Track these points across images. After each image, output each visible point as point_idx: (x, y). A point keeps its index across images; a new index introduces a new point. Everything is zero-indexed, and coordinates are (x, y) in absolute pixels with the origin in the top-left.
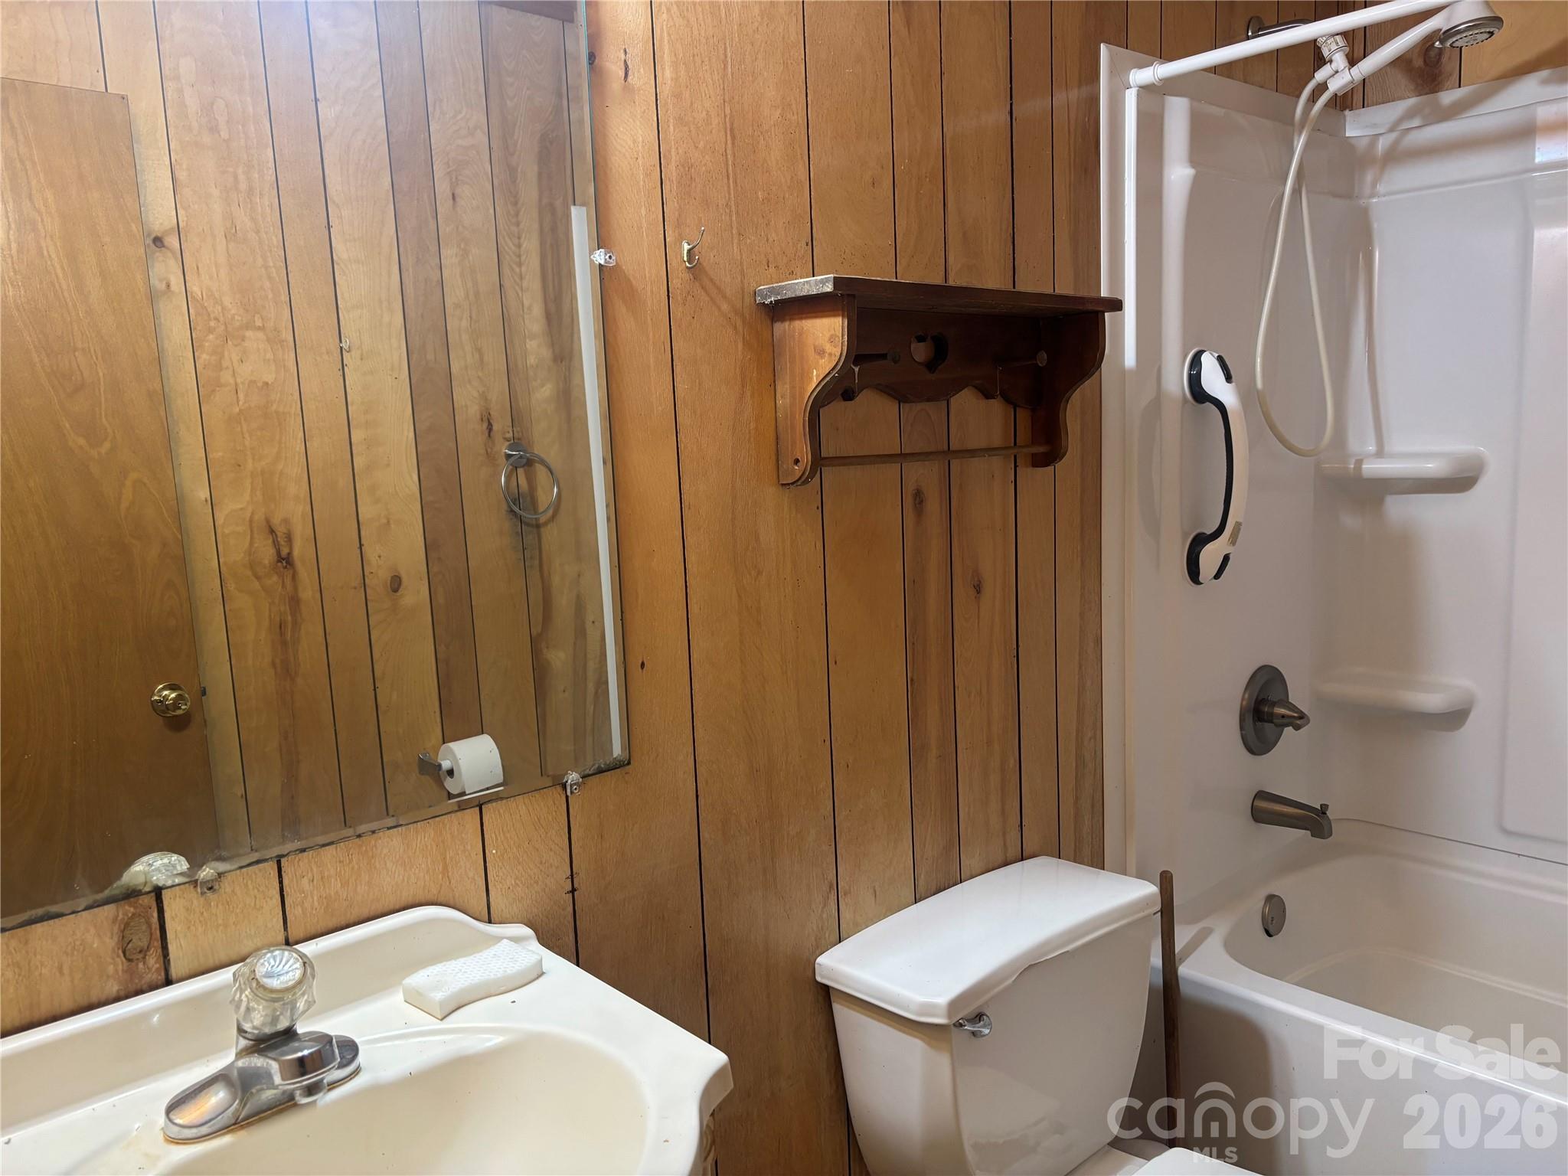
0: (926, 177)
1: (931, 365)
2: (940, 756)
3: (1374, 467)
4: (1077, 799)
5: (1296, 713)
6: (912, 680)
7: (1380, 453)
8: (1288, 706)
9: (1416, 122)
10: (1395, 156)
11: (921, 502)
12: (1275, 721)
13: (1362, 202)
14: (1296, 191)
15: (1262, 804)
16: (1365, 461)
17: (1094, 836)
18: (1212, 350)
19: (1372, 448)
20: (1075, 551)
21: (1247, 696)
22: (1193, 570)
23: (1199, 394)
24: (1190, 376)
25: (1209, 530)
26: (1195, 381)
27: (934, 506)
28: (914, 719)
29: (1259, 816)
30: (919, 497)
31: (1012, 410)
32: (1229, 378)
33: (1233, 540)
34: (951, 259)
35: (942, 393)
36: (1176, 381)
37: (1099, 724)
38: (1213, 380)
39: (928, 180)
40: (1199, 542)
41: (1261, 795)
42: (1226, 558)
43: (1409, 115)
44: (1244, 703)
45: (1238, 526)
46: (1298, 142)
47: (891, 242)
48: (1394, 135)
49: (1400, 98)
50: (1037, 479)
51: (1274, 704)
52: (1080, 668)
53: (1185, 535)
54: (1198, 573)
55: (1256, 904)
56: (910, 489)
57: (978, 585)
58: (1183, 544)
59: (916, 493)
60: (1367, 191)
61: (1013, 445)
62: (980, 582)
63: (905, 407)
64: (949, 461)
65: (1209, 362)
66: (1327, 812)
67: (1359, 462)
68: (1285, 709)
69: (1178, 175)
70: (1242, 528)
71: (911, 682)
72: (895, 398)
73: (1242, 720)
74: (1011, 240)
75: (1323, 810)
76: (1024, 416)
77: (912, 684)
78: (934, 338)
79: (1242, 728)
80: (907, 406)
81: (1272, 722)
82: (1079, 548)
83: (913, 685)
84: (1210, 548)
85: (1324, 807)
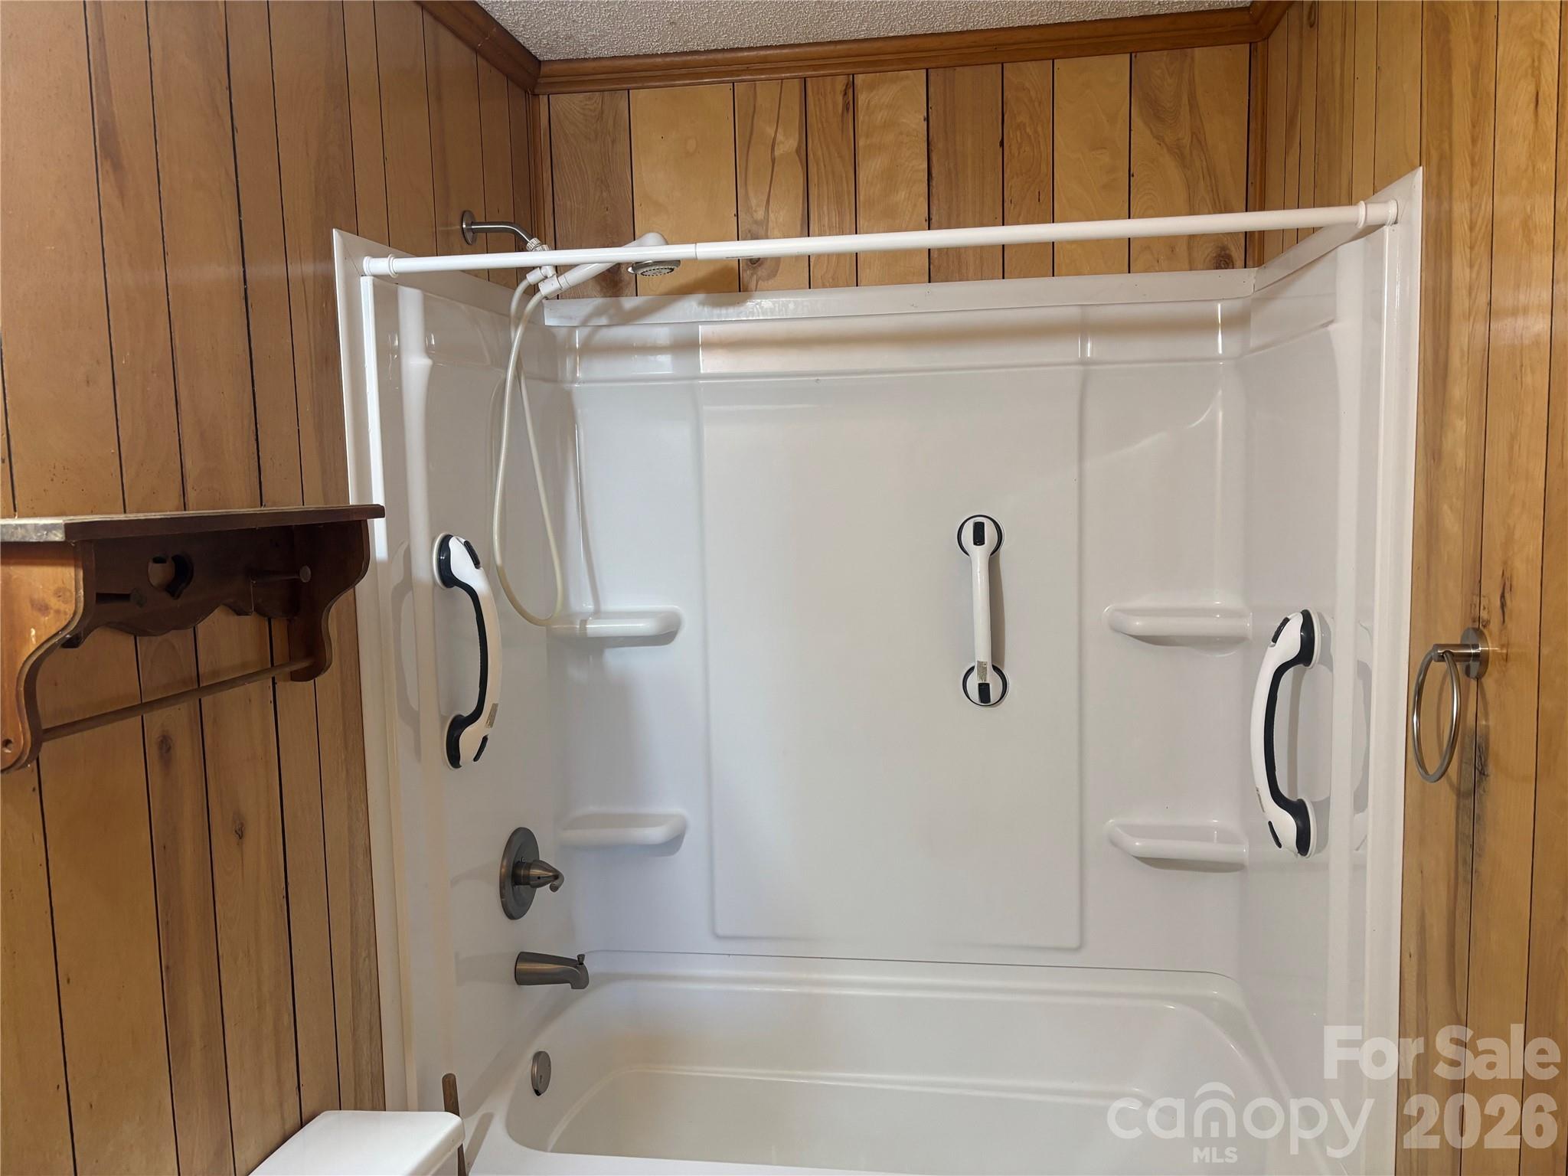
0: (153, 372)
1: (173, 588)
2: (205, 1046)
3: (595, 627)
4: (354, 1030)
5: (550, 871)
6: (167, 968)
7: (597, 614)
8: (542, 867)
9: (604, 321)
10: (590, 349)
11: (169, 749)
12: (531, 883)
13: (567, 386)
14: (517, 377)
15: (524, 966)
16: (588, 622)
17: (373, 1063)
18: (458, 535)
19: (590, 607)
20: (340, 760)
21: (505, 864)
22: (454, 756)
23: (448, 578)
24: (439, 561)
25: (467, 712)
26: (444, 566)
27: (184, 750)
28: (172, 1013)
29: (522, 979)
30: (166, 744)
31: (267, 623)
32: (477, 564)
33: (491, 722)
34: (188, 464)
35: (189, 620)
36: (426, 567)
37: (373, 941)
38: (462, 566)
39: (155, 375)
40: (459, 724)
41: (523, 957)
42: (485, 739)
43: (598, 312)
44: (503, 870)
45: (495, 707)
46: (515, 335)
47: (114, 450)
48: (586, 331)
49: (588, 297)
50: (296, 695)
51: (529, 866)
52: (351, 885)
53: (443, 719)
54: (458, 758)
55: (525, 1069)
56: (153, 736)
57: (241, 829)
58: (442, 728)
59: (162, 741)
60: (568, 375)
61: (270, 666)
62: (242, 824)
63: (143, 641)
64: (200, 700)
65: (456, 547)
66: (584, 962)
67: (584, 622)
68: (540, 869)
69: (416, 365)
70: (498, 708)
71: (165, 970)
72: (130, 633)
73: (502, 887)
74: (253, 438)
75: (579, 962)
76: (279, 628)
77: (167, 975)
78: (177, 559)
79: (502, 896)
80: (146, 639)
81: (529, 884)
82: (343, 757)
83: (167, 972)
84: (469, 729)
85: (581, 957)
